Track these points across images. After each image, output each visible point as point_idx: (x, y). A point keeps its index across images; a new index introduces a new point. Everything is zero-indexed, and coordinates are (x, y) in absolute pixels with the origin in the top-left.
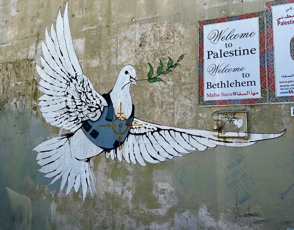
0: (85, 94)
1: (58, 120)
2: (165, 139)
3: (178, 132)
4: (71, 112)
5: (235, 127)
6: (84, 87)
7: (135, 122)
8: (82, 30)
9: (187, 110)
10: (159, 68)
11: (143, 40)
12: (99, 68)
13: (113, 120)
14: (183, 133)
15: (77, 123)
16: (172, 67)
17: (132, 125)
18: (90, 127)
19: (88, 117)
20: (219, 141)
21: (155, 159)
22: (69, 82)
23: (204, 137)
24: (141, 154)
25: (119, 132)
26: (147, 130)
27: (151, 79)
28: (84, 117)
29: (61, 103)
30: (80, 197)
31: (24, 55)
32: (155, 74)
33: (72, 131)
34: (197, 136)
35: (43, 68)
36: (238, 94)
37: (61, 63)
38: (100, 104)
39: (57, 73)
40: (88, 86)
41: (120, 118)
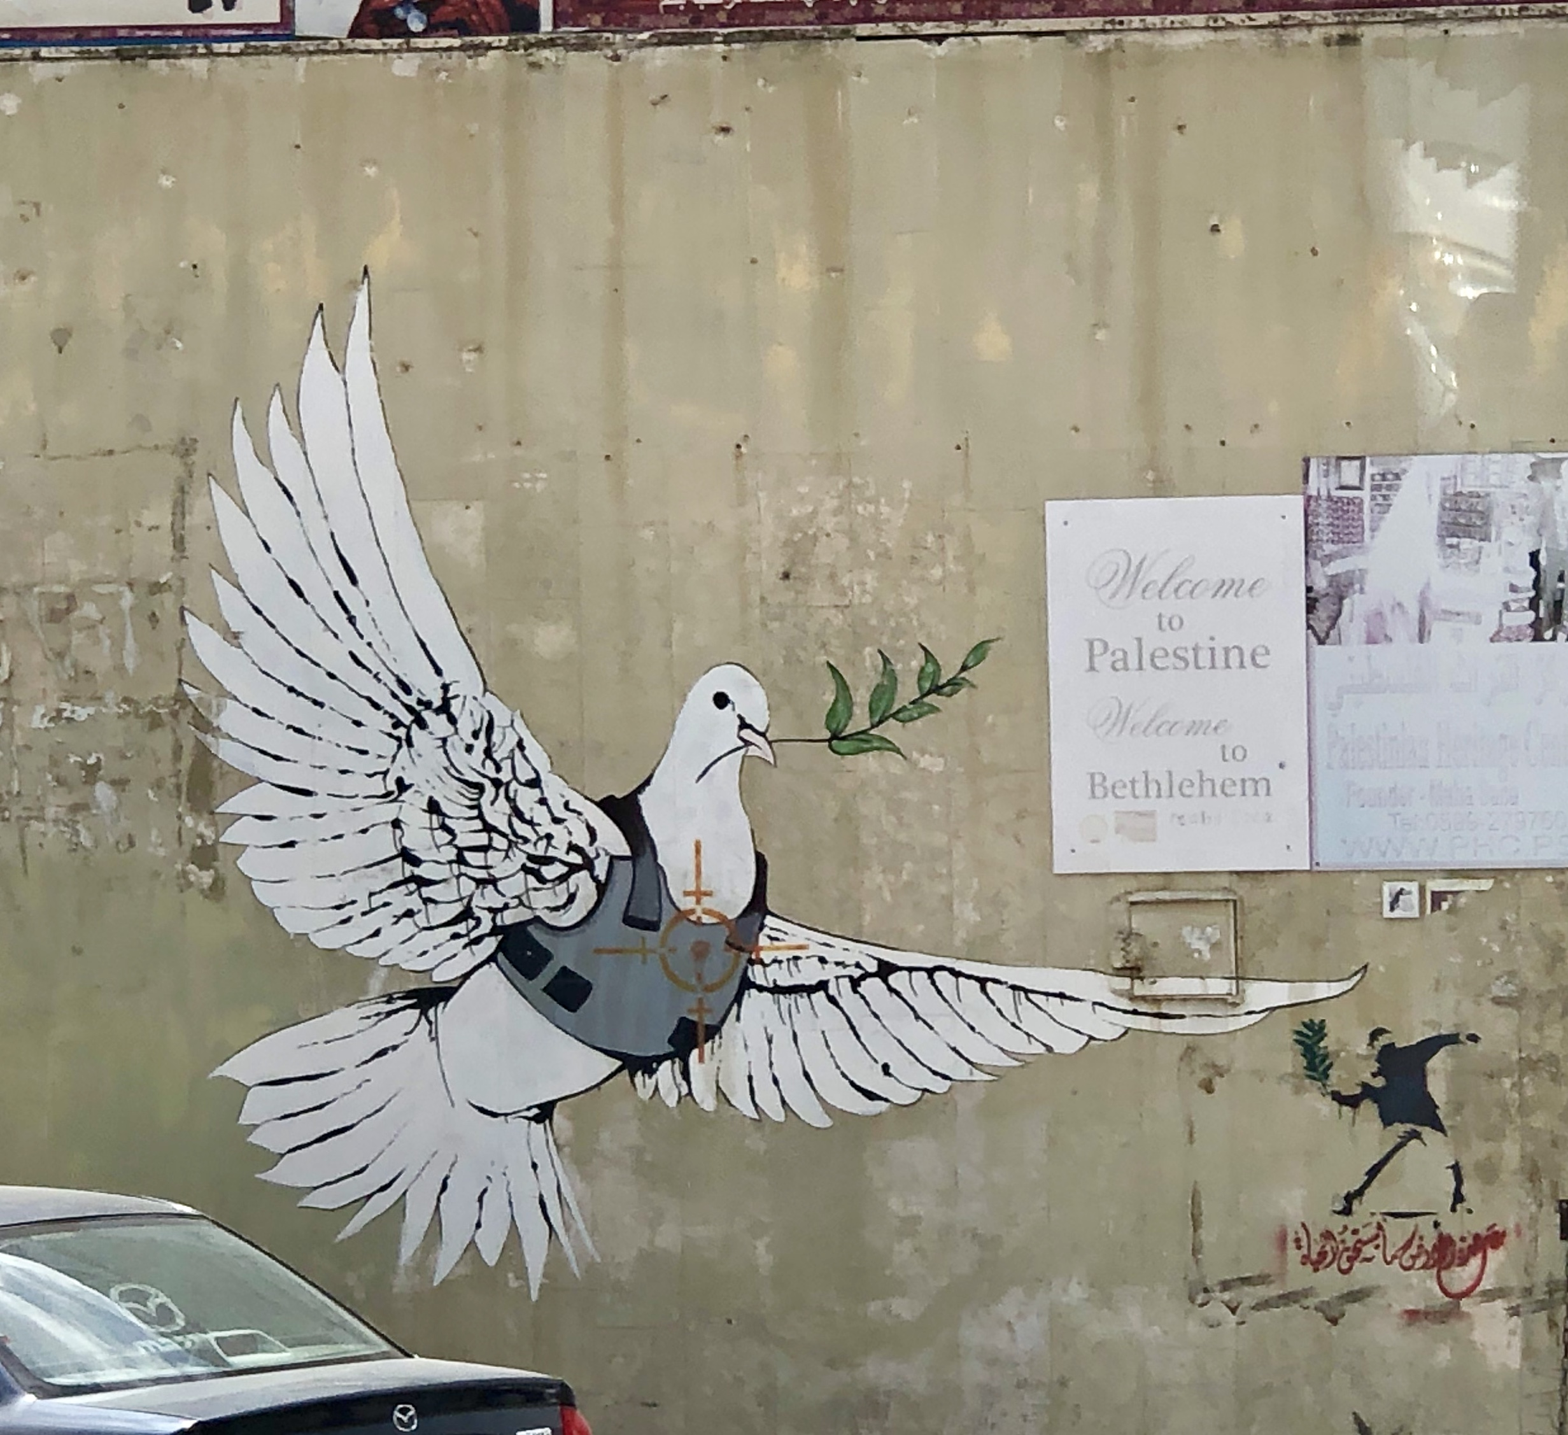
0: (502, 791)
1: (357, 919)
2: (912, 1008)
3: (969, 977)
4: (430, 883)
5: (1192, 956)
6: (497, 756)
7: (774, 934)
8: (468, 460)
10: (877, 692)
11: (798, 553)
12: (576, 666)
13: (662, 928)
14: (989, 985)
16: (937, 689)
17: (757, 948)
18: (546, 956)
19: (530, 908)
20: (1135, 1012)
21: (870, 1096)
22: (409, 728)
23: (1076, 1000)
24: (806, 1075)
25: (693, 981)
26: (828, 973)
27: (844, 738)
28: (506, 906)
30: (513, 1283)
32: (860, 719)
33: (442, 975)
34: (1047, 994)
37: (352, 620)
38: (591, 845)
39: (332, 676)
40: (517, 753)
41: (699, 913)
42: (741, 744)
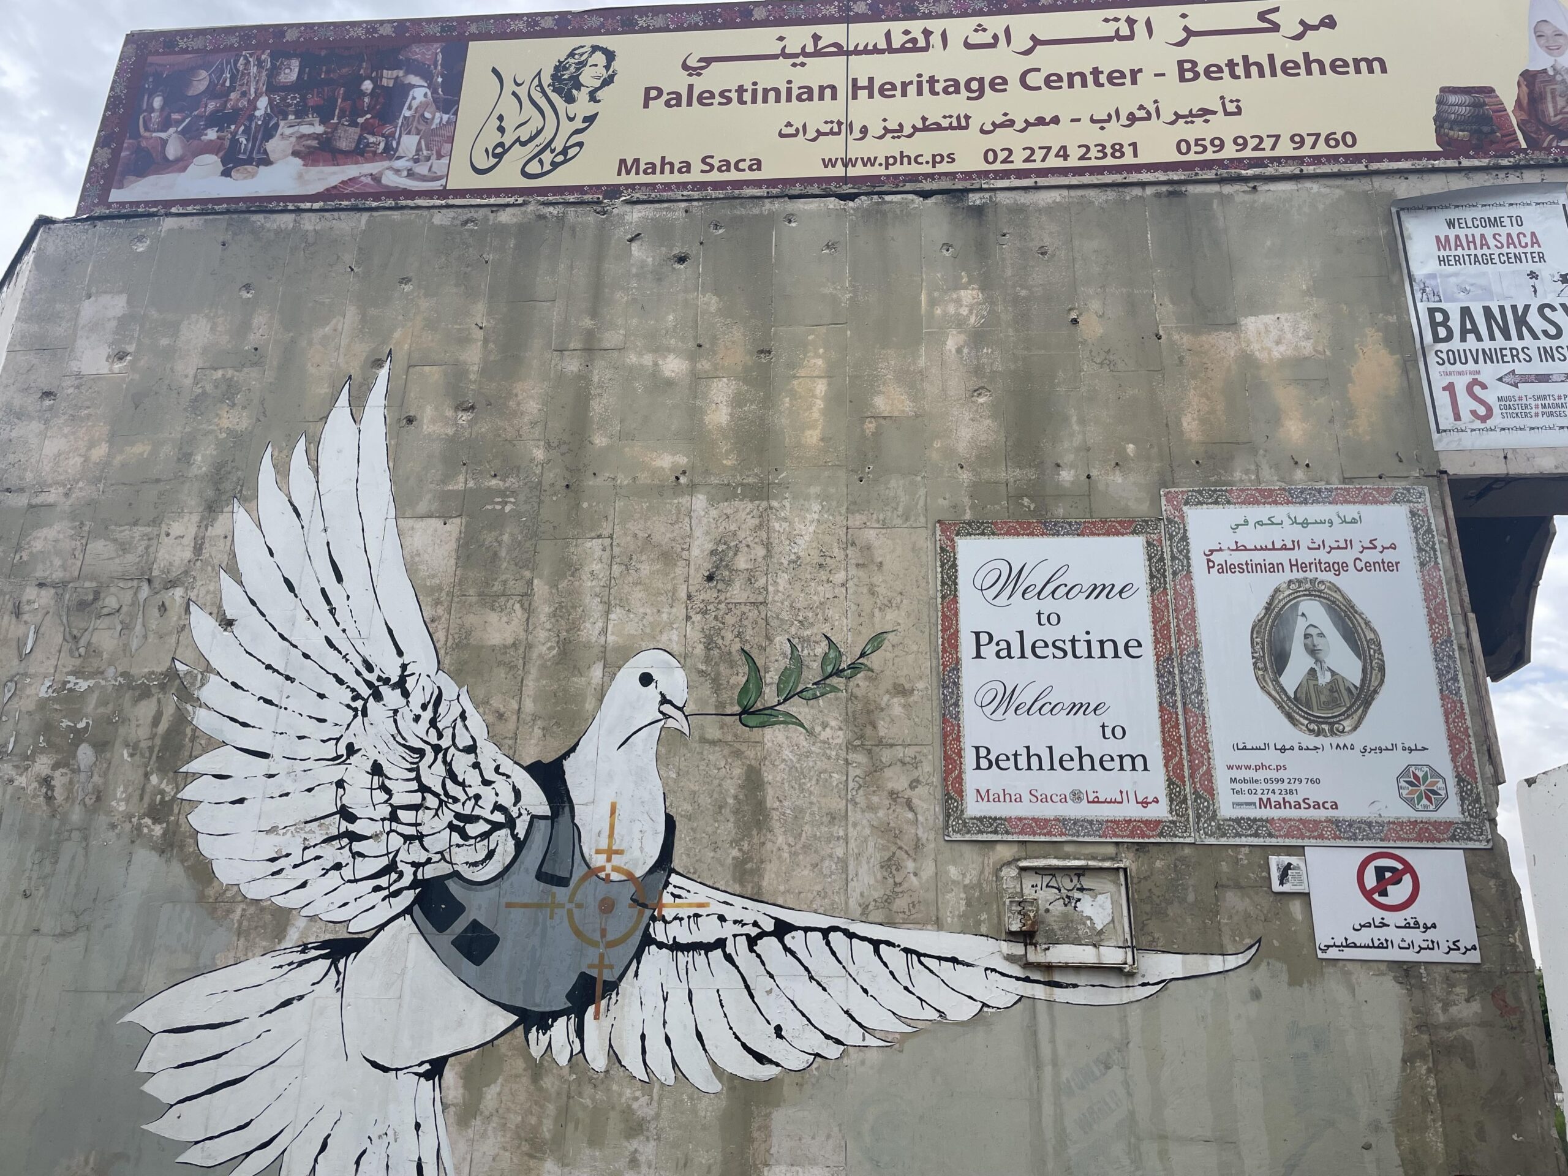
0: (440, 756)
1: (289, 871)
2: (806, 969)
3: (863, 939)
4: (362, 838)
5: (1085, 924)
6: (440, 725)
7: (677, 892)
8: (450, 488)
9: (900, 848)
10: (785, 675)
11: (721, 560)
12: (522, 649)
13: (572, 883)
14: (882, 947)
15: (388, 888)
16: (838, 673)
17: (660, 905)
18: (459, 909)
19: (451, 863)
20: (1027, 980)
21: (761, 1059)
22: (366, 701)
23: (968, 965)
24: (699, 1036)
25: (597, 936)
28: (429, 861)
29: (310, 790)
31: (131, 558)
32: (770, 696)
33: (360, 925)
34: (940, 958)
35: (228, 624)
36: (1091, 799)
37: (332, 611)
38: (515, 805)
39: (306, 656)
40: (459, 722)
41: (608, 870)
42: (661, 717)
